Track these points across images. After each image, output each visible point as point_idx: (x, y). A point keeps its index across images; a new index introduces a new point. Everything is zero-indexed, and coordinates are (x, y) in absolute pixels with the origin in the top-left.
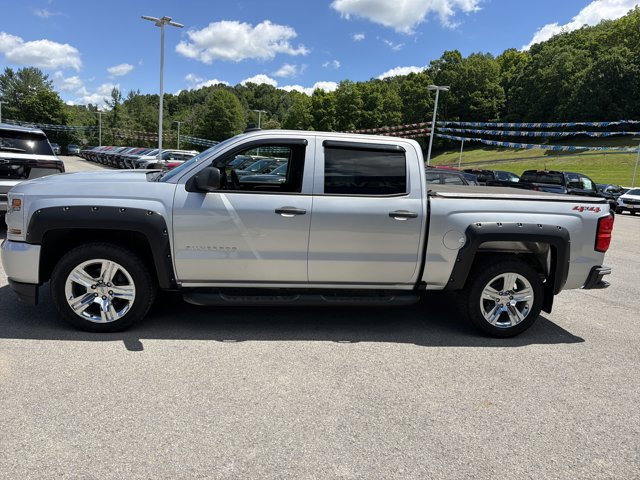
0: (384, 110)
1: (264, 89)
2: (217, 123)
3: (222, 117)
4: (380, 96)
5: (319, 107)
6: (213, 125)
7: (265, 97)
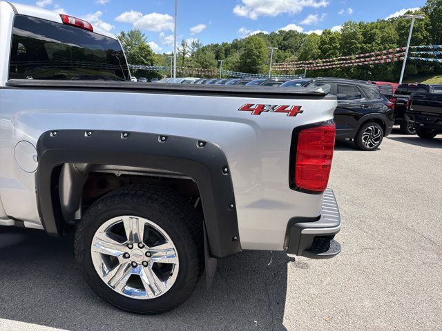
0: (381, 43)
1: (291, 34)
2: (248, 60)
3: (251, 55)
4: (378, 31)
5: (326, 43)
6: (246, 62)
7: (291, 40)
